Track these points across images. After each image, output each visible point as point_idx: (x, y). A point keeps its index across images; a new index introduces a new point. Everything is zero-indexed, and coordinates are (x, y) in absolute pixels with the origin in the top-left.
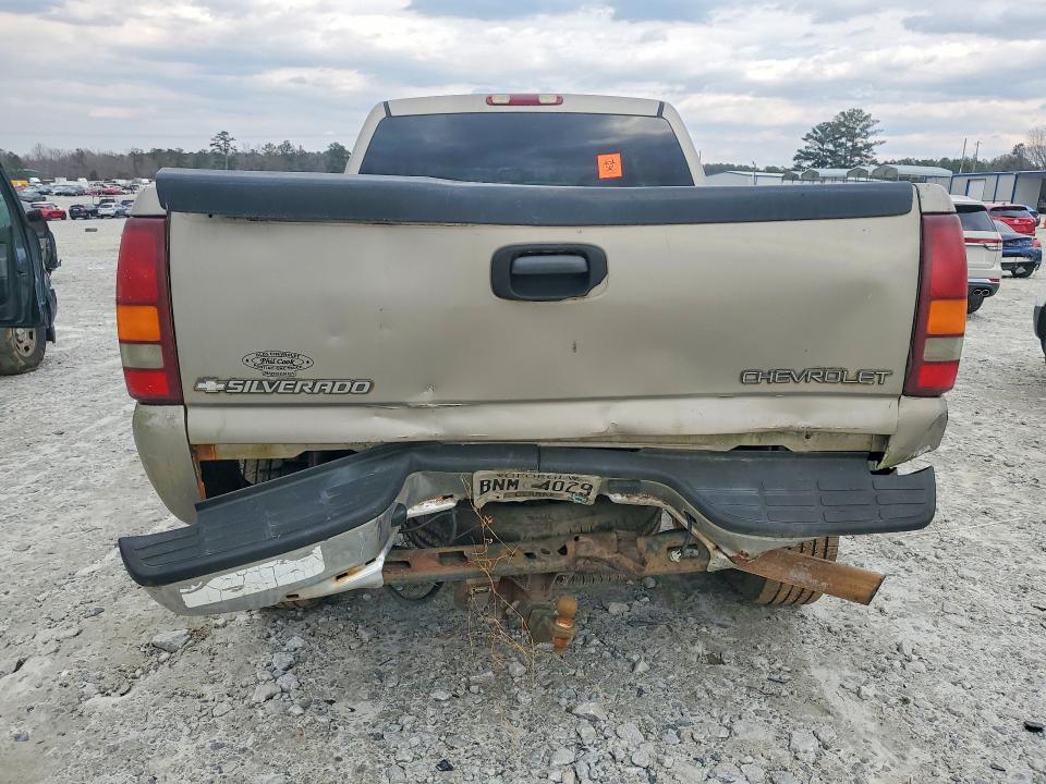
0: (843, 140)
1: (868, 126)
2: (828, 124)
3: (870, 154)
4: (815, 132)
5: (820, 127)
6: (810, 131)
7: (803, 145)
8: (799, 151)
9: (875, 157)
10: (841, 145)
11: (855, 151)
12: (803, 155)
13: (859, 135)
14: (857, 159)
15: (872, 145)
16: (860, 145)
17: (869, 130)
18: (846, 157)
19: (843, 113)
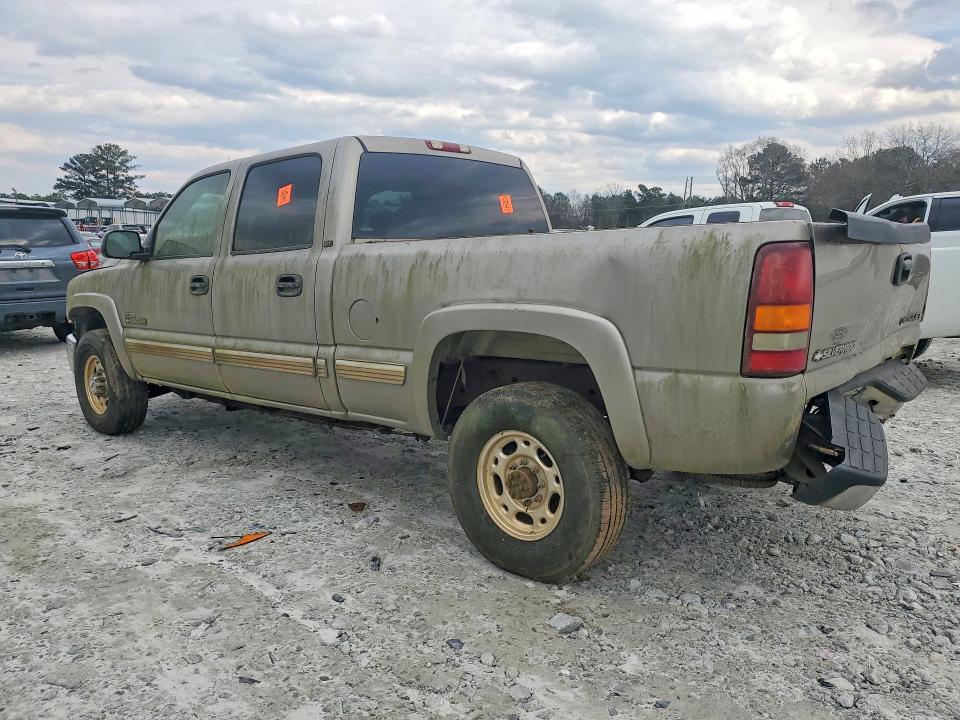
0: (104, 172)
1: (127, 161)
2: (86, 156)
3: (132, 187)
4: (72, 161)
5: (77, 158)
6: (68, 162)
7: (62, 175)
8: (58, 180)
9: (137, 190)
10: (103, 176)
11: (118, 183)
12: (63, 185)
13: (119, 169)
14: (121, 191)
15: (132, 178)
16: (121, 178)
17: (128, 164)
18: (109, 188)
19: (99, 147)
